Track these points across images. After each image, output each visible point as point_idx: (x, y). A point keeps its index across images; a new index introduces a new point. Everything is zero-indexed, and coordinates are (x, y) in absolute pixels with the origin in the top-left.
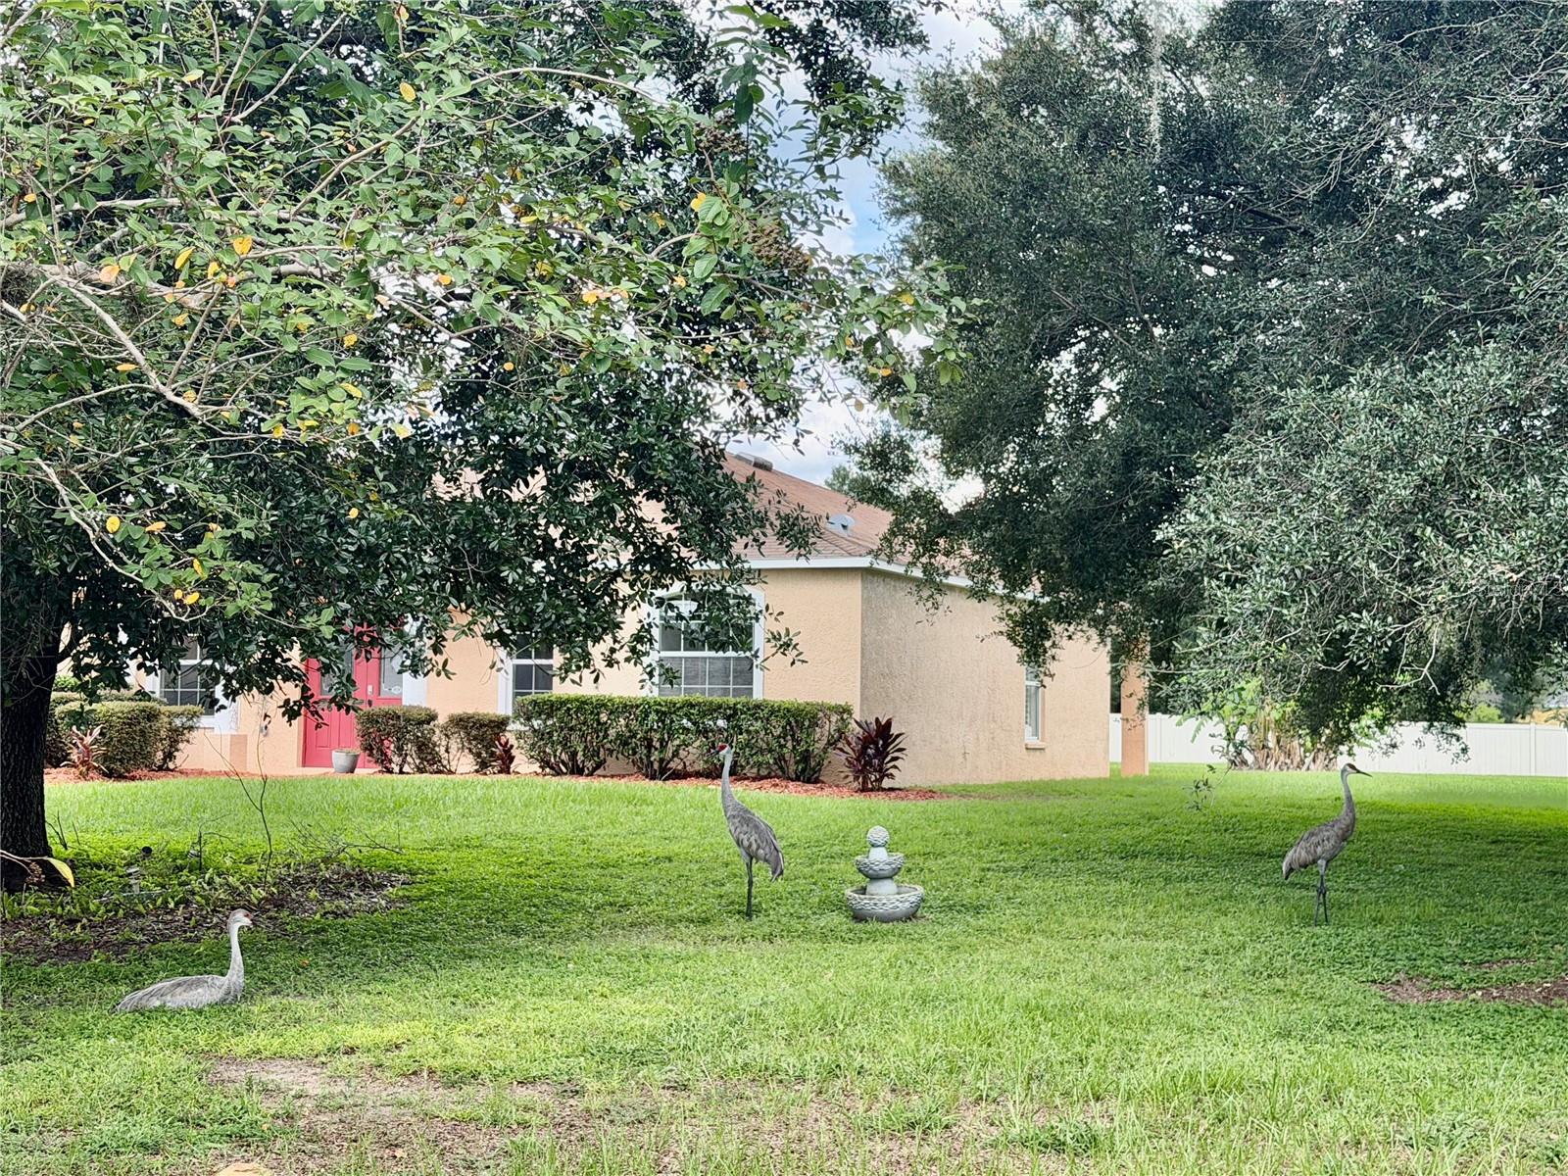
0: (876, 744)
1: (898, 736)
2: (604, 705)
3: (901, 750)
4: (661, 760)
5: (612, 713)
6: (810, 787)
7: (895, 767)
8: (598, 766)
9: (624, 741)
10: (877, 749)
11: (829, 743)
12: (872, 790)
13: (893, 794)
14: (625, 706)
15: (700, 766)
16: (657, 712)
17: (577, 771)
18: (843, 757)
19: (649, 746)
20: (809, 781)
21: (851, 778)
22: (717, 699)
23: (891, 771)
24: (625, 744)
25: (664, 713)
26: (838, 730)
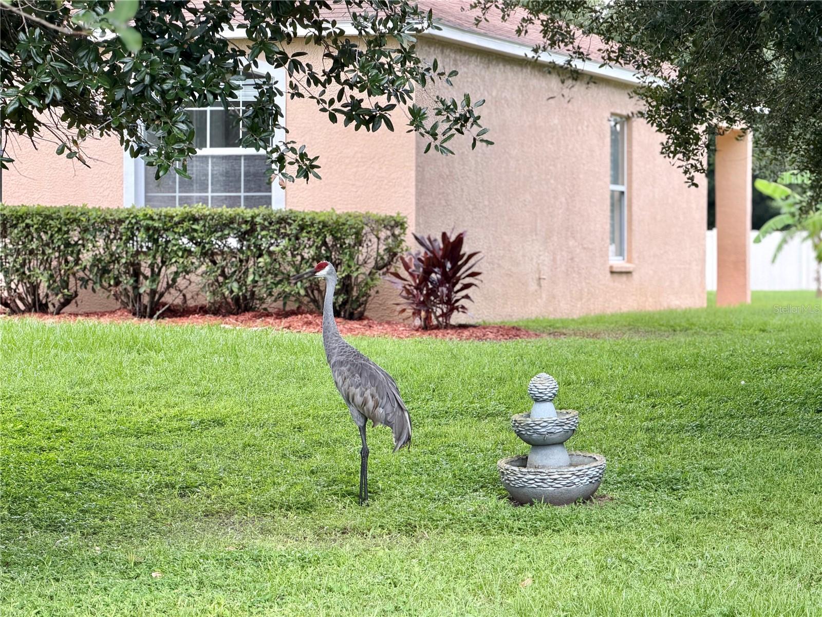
0: (443, 267)
1: (470, 256)
2: (76, 221)
3: (474, 275)
4: (153, 292)
5: (86, 230)
6: (355, 324)
7: (467, 297)
8: (67, 302)
9: (102, 268)
10: (444, 273)
11: (378, 267)
12: (437, 327)
13: (466, 333)
14: (105, 221)
15: (206, 298)
16: (148, 229)
17: (41, 308)
18: (400, 284)
19: (137, 274)
20: (351, 317)
21: (409, 312)
22: (227, 211)
23: (463, 302)
24: (105, 271)
25: (156, 230)
26: (389, 250)
